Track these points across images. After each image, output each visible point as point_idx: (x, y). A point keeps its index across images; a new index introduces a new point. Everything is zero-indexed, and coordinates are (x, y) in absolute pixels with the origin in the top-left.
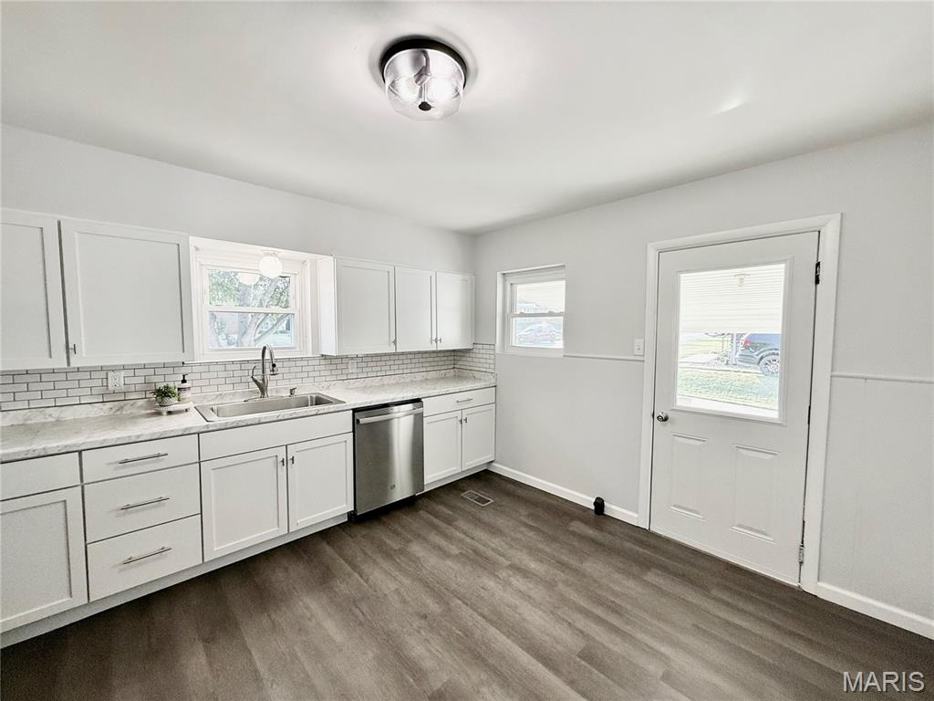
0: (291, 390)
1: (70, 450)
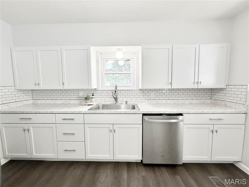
0: (126, 102)
1: (52, 113)
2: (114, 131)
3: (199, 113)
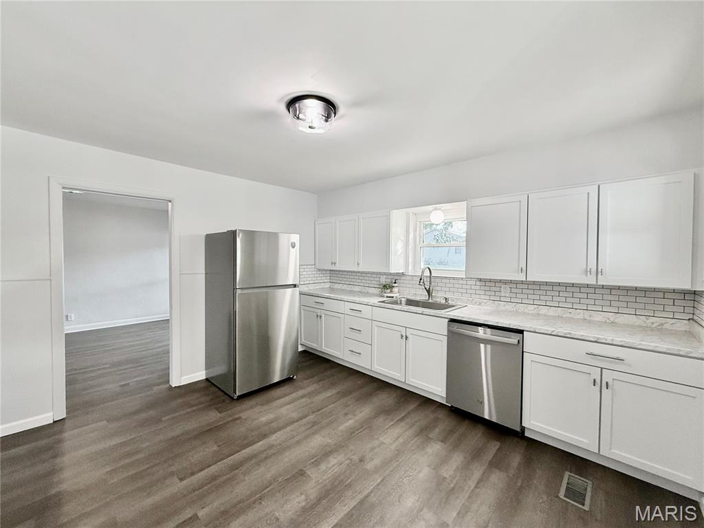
0: (446, 299)
2: (406, 338)
3: (560, 334)
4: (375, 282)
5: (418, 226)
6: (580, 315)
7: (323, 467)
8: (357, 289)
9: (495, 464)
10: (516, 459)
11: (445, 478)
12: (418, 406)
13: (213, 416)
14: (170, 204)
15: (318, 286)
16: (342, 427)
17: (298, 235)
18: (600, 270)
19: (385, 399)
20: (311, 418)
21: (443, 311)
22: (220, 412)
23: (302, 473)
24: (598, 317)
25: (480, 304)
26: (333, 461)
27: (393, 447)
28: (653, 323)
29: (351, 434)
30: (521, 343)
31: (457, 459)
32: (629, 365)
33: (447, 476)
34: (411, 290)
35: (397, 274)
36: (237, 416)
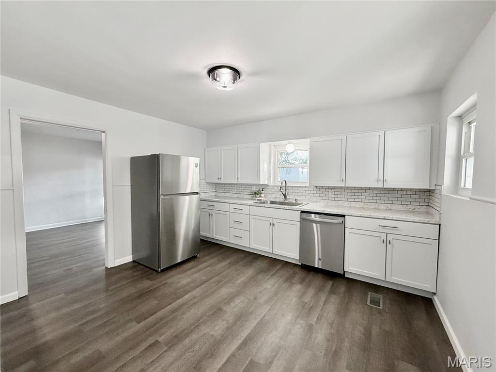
0: (296, 200)
2: (273, 225)
3: (365, 216)
4: (248, 191)
5: (276, 154)
6: (373, 206)
7: (232, 305)
8: (235, 196)
9: (332, 292)
10: (342, 289)
11: (306, 303)
12: (282, 266)
13: (146, 284)
14: (104, 134)
15: (207, 195)
16: (239, 282)
17: (199, 159)
18: (385, 180)
19: (260, 264)
20: (217, 278)
21: (296, 207)
22: (151, 281)
23: (220, 309)
24: (382, 207)
25: (316, 202)
26: (238, 301)
27: (273, 290)
28: (410, 209)
29: (245, 285)
30: (344, 223)
31: (311, 292)
32: (401, 230)
33: (307, 301)
34: (273, 195)
35: (263, 185)
36: (165, 282)
